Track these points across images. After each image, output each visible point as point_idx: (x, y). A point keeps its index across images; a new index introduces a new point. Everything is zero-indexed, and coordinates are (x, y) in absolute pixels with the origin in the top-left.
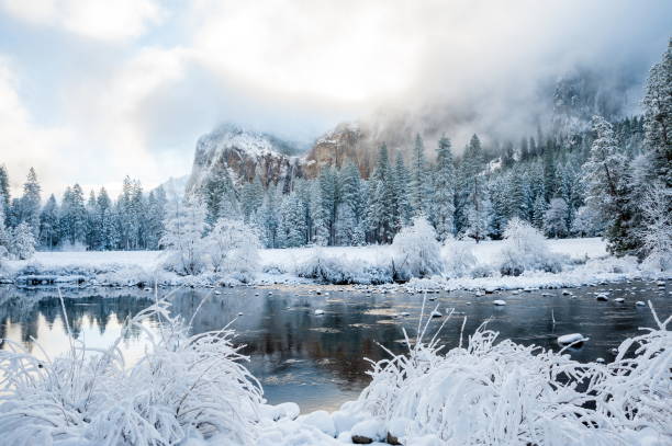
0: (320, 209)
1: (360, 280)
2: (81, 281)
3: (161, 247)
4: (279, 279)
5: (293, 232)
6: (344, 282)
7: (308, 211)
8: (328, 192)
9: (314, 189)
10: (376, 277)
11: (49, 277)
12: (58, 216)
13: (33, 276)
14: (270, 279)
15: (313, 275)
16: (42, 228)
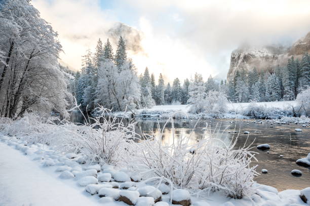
3: (188, 103)
4: (234, 116)
5: (274, 93)
7: (281, 83)
12: (171, 91)
14: (230, 116)
15: (249, 115)
16: (165, 96)
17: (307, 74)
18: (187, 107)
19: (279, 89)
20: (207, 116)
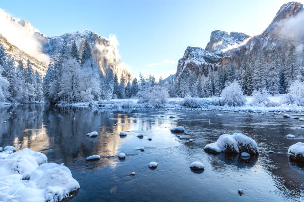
0: (218, 82)
5: (208, 92)
6: (196, 107)
7: (213, 83)
8: (221, 76)
9: (215, 75)
12: (130, 88)
13: (100, 104)
15: (185, 105)
16: (125, 92)
17: (231, 78)
19: (211, 88)
20: (150, 106)
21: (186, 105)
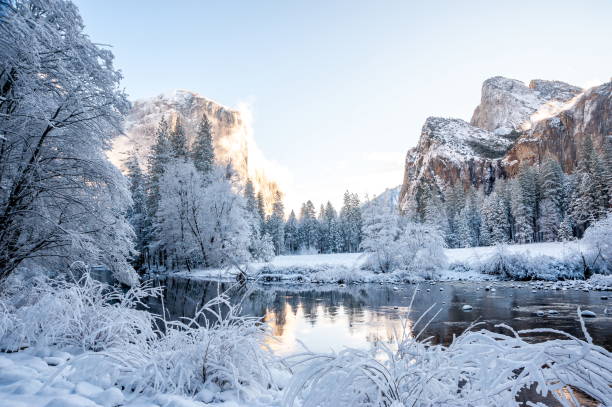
0: (521, 207)
1: (544, 276)
2: (299, 278)
3: (362, 250)
4: (463, 276)
5: (496, 231)
6: (527, 279)
7: (509, 209)
8: (529, 190)
9: (514, 186)
10: (564, 273)
11: (278, 275)
13: (268, 275)
14: (456, 275)
15: (496, 272)
16: (286, 237)
18: (359, 258)
21: (500, 271)
